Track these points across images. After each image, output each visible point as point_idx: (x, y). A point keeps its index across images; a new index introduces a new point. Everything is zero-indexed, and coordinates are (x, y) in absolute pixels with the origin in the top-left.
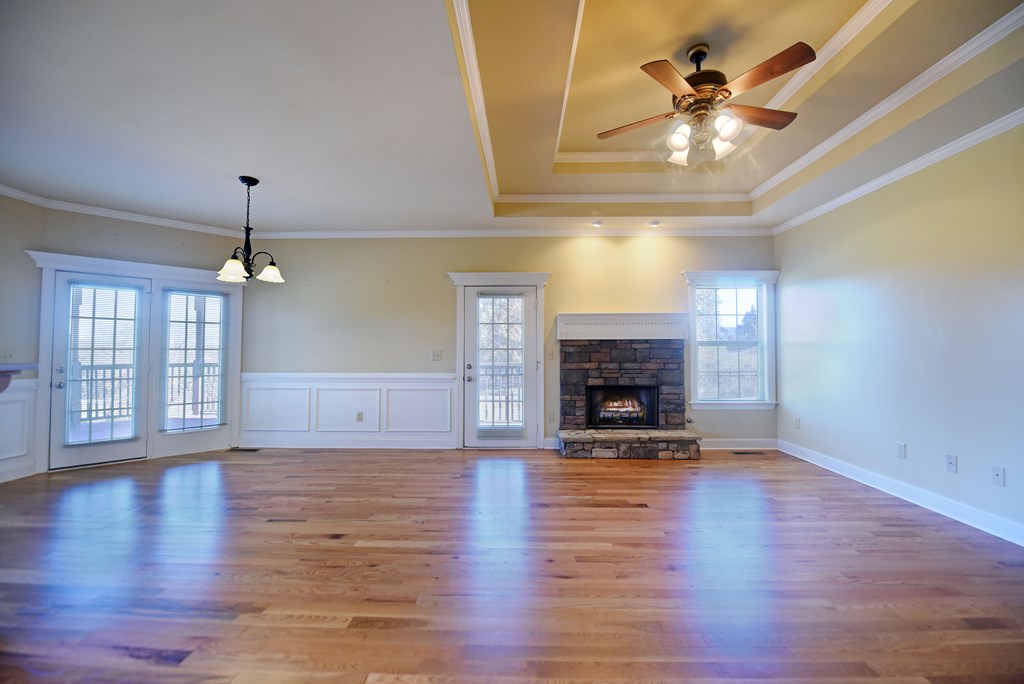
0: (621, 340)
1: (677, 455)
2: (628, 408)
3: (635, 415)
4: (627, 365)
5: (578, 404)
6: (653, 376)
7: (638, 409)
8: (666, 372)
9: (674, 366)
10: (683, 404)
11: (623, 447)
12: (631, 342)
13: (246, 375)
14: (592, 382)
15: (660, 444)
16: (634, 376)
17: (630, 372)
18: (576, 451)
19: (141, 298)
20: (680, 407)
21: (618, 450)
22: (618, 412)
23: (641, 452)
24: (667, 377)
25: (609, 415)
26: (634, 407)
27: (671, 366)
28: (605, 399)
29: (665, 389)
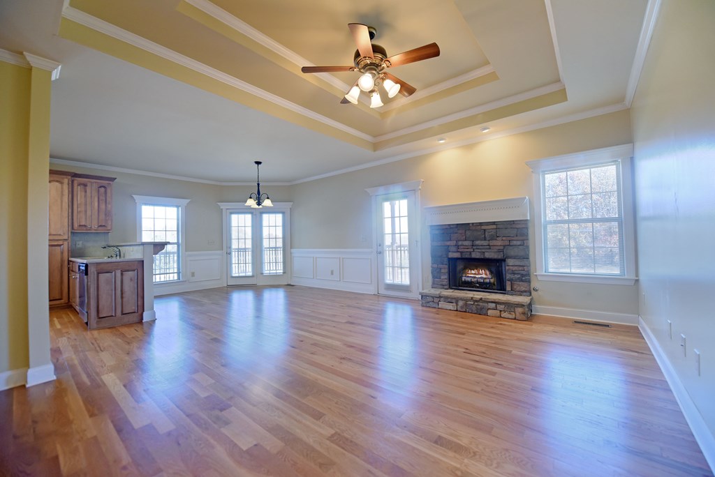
0: (473, 224)
1: (504, 315)
2: (482, 274)
3: (488, 281)
4: (478, 242)
5: (443, 271)
6: (499, 251)
7: (489, 276)
8: (511, 248)
9: (519, 243)
10: (528, 275)
11: (461, 303)
12: (481, 224)
13: (293, 250)
14: (452, 255)
15: (490, 304)
16: (483, 250)
17: (481, 247)
18: (429, 302)
19: (252, 217)
20: (525, 277)
21: (457, 305)
22: (475, 277)
23: (474, 308)
24: (511, 252)
25: (469, 279)
26: (486, 275)
27: (515, 243)
28: (465, 268)
29: (510, 262)
